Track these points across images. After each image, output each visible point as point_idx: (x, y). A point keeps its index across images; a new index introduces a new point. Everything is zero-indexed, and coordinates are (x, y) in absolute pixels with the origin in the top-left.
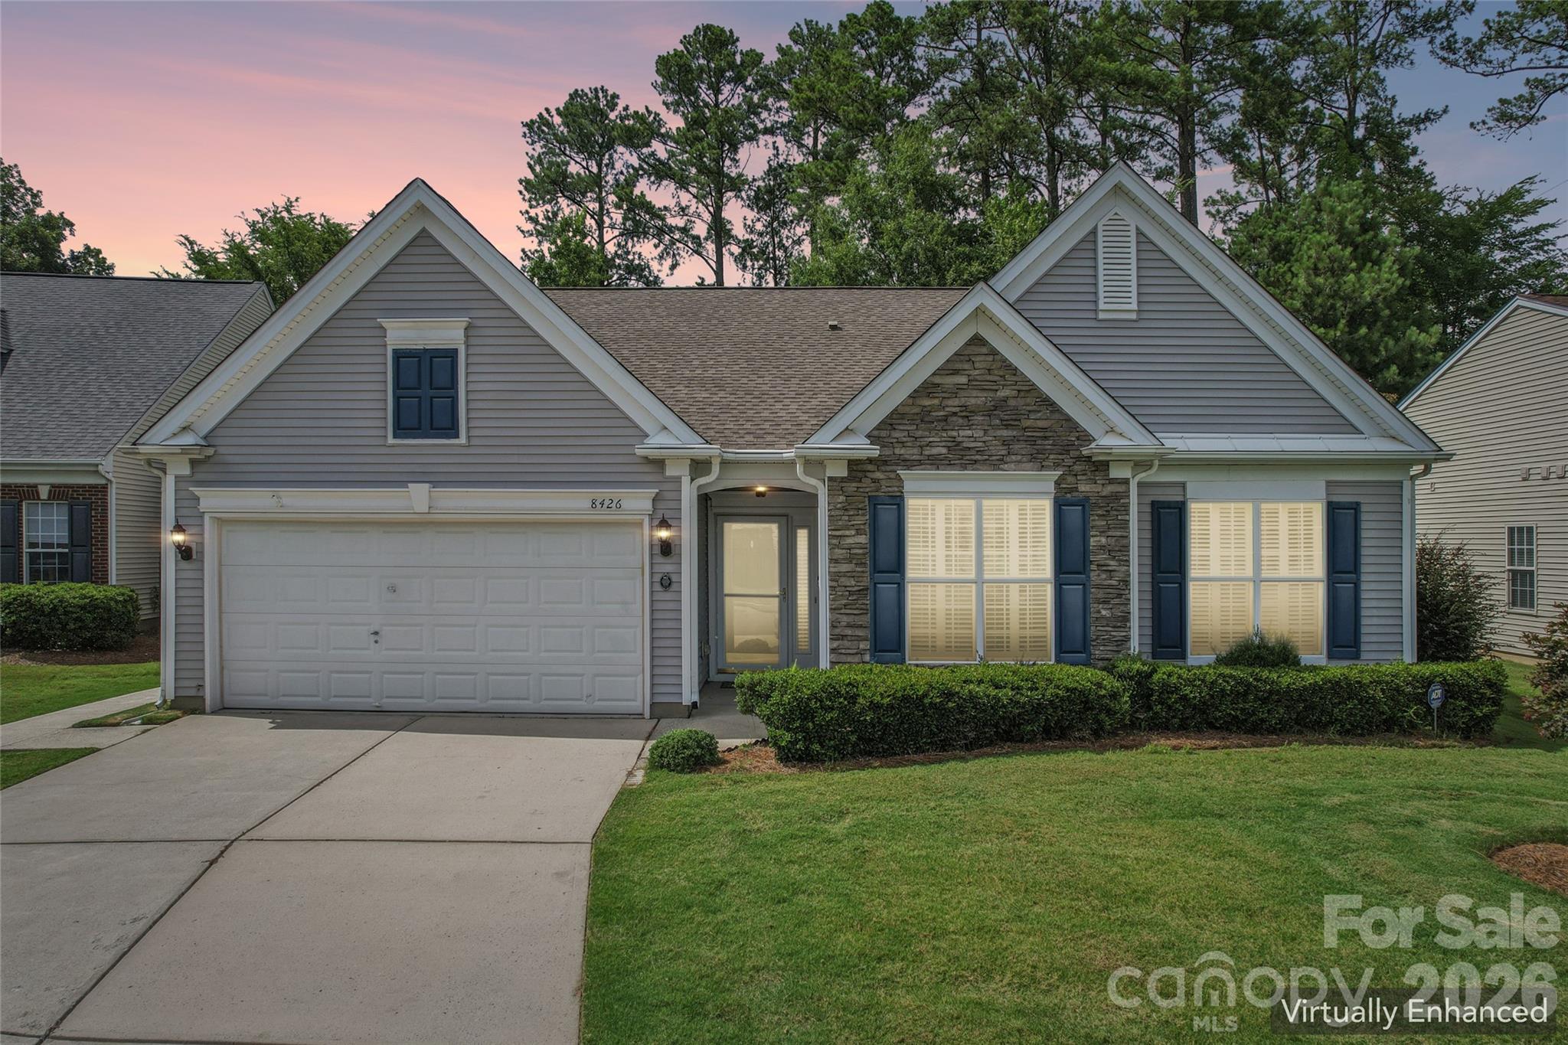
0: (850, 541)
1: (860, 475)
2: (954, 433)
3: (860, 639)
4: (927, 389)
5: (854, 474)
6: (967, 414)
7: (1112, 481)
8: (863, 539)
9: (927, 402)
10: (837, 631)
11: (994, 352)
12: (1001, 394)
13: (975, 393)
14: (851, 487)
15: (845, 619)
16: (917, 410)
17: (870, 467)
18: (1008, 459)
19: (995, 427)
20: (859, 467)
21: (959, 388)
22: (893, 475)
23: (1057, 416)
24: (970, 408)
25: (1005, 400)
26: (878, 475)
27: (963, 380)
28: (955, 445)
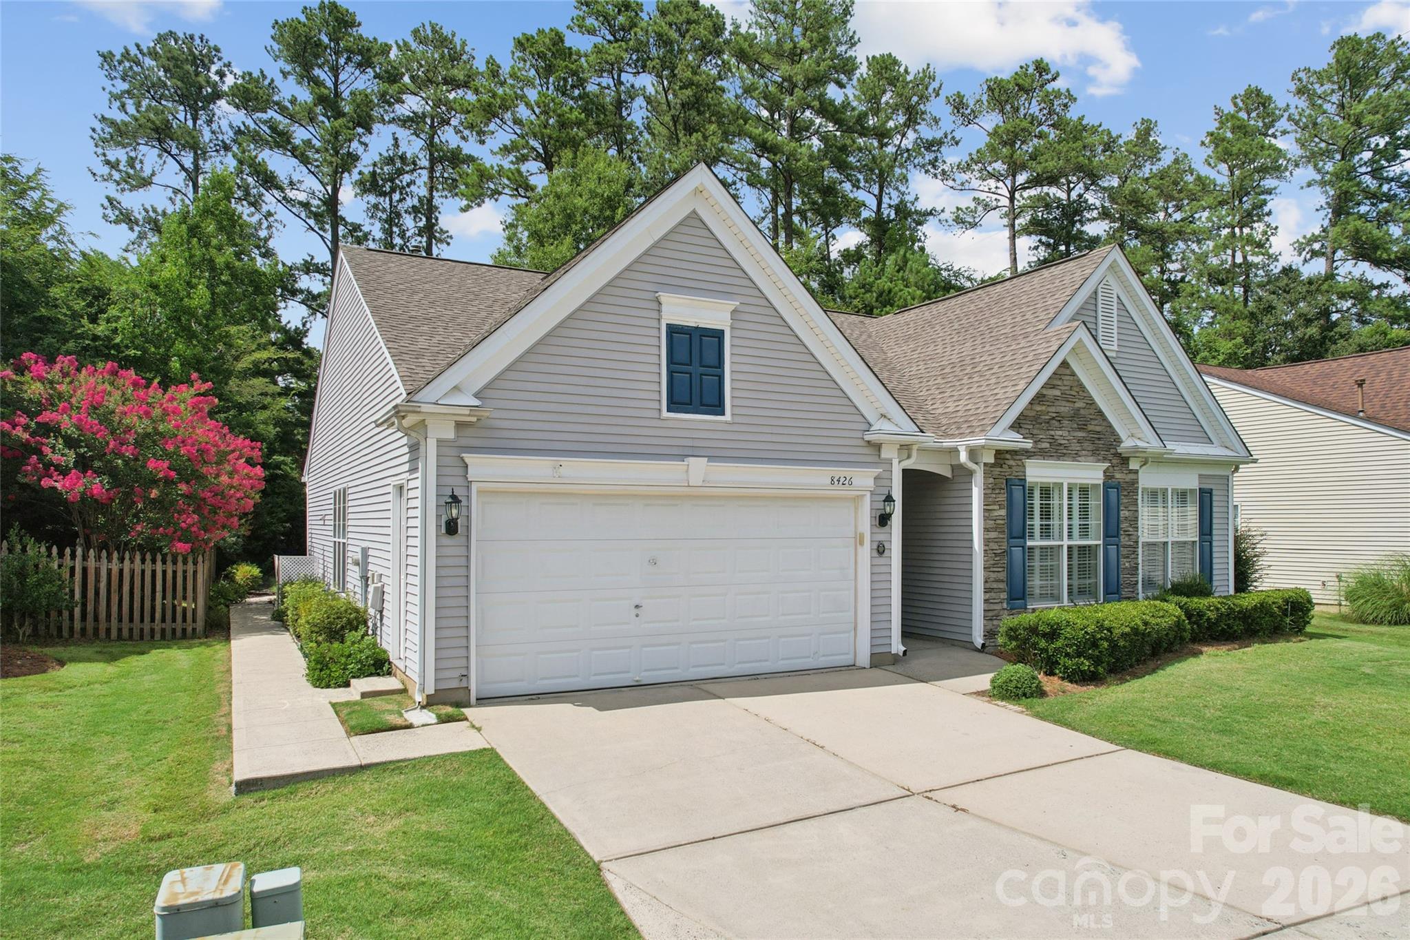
0: (996, 514)
1: (1002, 462)
2: (1052, 433)
3: (1001, 590)
4: (1039, 398)
5: (999, 461)
6: (1059, 418)
7: (1131, 471)
8: (1003, 512)
9: (1038, 408)
10: (988, 585)
11: (1073, 374)
12: (1077, 405)
13: (1064, 403)
14: (997, 470)
15: (993, 575)
16: (1033, 414)
17: (1008, 456)
18: (1080, 453)
19: (1074, 430)
20: (1002, 456)
21: (1056, 398)
22: (1020, 463)
23: (1105, 424)
24: (1063, 415)
25: (1079, 409)
26: (1012, 463)
27: (1057, 393)
28: (1053, 441)
